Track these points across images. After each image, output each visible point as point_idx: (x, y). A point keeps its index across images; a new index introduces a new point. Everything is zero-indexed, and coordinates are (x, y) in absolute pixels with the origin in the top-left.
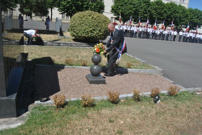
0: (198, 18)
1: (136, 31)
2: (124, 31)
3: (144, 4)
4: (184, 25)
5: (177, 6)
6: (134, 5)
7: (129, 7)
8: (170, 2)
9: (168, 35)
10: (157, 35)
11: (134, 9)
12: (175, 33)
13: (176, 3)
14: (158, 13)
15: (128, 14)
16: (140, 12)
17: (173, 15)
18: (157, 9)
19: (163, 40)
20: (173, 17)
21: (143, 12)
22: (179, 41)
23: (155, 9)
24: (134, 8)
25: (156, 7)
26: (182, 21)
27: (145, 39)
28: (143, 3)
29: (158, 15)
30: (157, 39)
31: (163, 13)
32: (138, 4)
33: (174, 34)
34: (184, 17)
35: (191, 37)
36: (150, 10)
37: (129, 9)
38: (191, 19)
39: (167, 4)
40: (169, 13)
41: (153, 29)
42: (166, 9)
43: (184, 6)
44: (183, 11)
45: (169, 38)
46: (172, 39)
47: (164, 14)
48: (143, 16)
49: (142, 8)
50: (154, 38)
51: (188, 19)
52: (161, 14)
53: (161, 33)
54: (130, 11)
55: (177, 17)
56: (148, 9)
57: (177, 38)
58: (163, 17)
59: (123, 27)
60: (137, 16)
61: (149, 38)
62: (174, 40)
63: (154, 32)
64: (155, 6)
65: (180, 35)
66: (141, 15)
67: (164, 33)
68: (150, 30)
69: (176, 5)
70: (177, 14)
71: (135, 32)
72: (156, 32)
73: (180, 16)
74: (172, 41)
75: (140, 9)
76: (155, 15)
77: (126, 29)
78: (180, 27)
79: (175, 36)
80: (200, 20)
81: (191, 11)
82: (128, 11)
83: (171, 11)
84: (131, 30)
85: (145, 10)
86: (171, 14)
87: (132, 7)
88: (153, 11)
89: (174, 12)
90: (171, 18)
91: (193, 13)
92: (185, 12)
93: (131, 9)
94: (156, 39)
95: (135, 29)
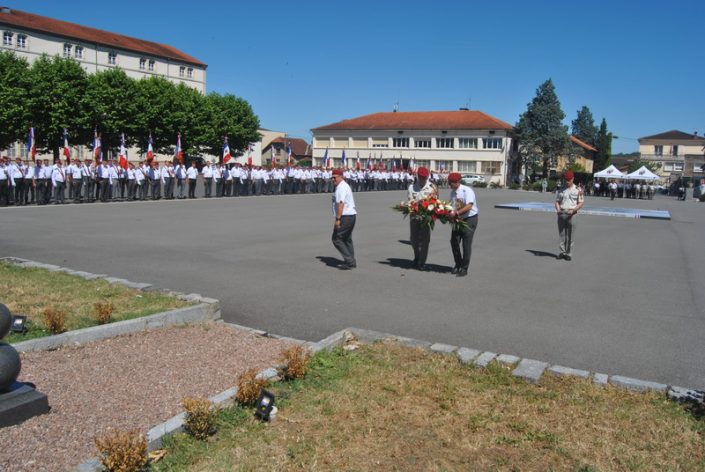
0: (239, 121)
1: (60, 178)
2: (14, 184)
3: (65, 84)
4: (205, 144)
5: (174, 90)
6: (27, 86)
7: (8, 96)
8: (150, 76)
9: (170, 180)
10: (137, 185)
11: (30, 102)
12: (192, 172)
13: (170, 80)
14: (118, 110)
15: (10, 118)
16: (55, 110)
17: (167, 115)
18: (112, 101)
19: (159, 198)
20: (169, 123)
21: (67, 112)
22: (208, 195)
23: (107, 101)
24: (29, 96)
25: (107, 93)
26: (197, 133)
27: (99, 204)
28: (59, 81)
29: (120, 119)
30: (137, 197)
31: (133, 111)
32: (43, 84)
33: (190, 177)
34: (201, 121)
35: (237, 180)
36: (88, 104)
37: (10, 101)
38: (222, 125)
39: (143, 82)
40: (155, 109)
41: (119, 168)
42: (142, 98)
43: (193, 87)
44: (196, 102)
45: (176, 190)
46: (186, 192)
47: (140, 115)
48: (69, 123)
49: (59, 97)
50: (126, 195)
51: (212, 126)
52: (128, 114)
53: (149, 178)
54: (16, 108)
55: (179, 123)
56: (80, 99)
57: (200, 189)
58: (137, 123)
59: (6, 168)
60: (47, 126)
61: (110, 197)
62: (192, 196)
63: (123, 176)
64: (105, 88)
65: (206, 176)
66: (61, 120)
67: (156, 177)
68: (110, 172)
69: (170, 86)
70: (178, 114)
71: (57, 182)
72: (131, 177)
73: (190, 118)
74: (185, 198)
75: (52, 101)
76: (111, 119)
77: (19, 175)
78: (194, 153)
79: (193, 183)
80: (245, 127)
81: (217, 102)
82: (7, 107)
83: (157, 103)
84: (41, 176)
85: (70, 104)
86: (160, 113)
87: (21, 96)
88: (102, 108)
89: (169, 106)
90: (161, 126)
91: (223, 110)
92: (200, 105)
93: (19, 103)
94: (135, 199)
95: (54, 173)
